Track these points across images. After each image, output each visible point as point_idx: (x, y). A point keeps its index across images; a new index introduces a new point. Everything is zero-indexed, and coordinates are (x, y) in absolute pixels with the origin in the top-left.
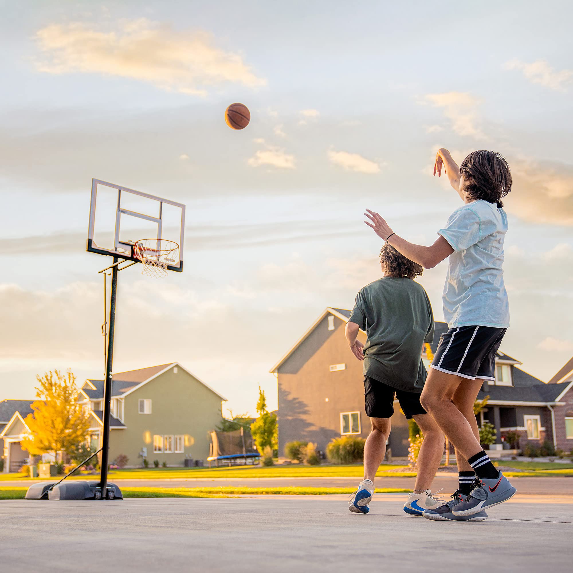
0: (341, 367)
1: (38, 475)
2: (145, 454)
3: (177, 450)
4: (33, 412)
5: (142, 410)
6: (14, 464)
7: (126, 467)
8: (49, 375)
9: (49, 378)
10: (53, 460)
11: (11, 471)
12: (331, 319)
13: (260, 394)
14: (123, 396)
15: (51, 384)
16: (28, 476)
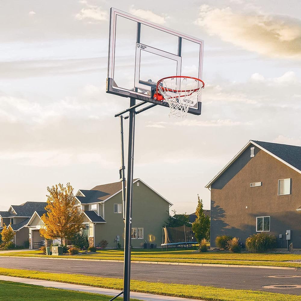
0: (258, 184)
1: (51, 253)
2: (118, 240)
3: (139, 237)
4: (46, 212)
5: (116, 211)
6: (36, 244)
7: (106, 248)
8: (55, 187)
9: (55, 190)
10: (60, 243)
11: (33, 248)
12: (252, 149)
13: (199, 202)
14: (103, 202)
15: (57, 193)
16: (44, 254)
